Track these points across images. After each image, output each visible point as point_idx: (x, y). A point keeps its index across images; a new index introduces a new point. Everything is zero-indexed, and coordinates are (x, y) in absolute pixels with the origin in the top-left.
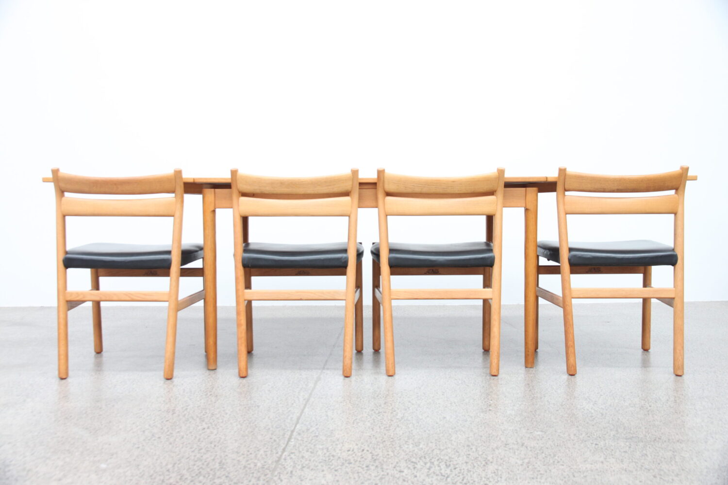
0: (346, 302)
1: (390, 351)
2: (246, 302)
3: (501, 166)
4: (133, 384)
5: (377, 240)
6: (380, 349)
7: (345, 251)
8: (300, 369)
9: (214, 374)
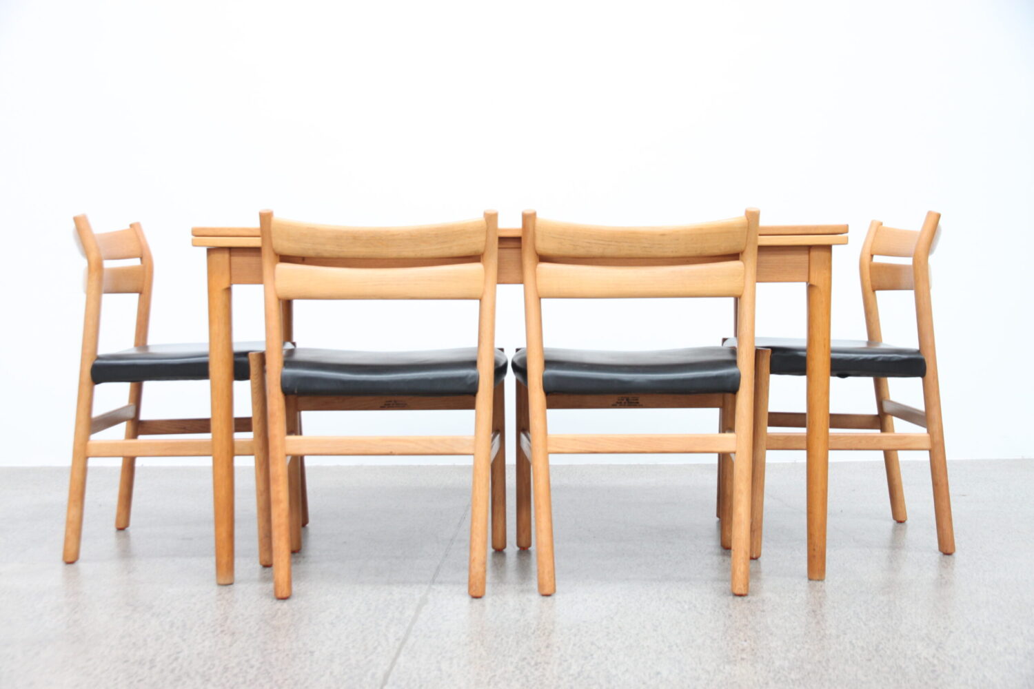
0: (474, 459)
1: (545, 549)
2: (289, 458)
3: (753, 206)
4: (76, 612)
5: (523, 345)
6: (530, 545)
7: (473, 364)
8: (389, 583)
9: (229, 592)
